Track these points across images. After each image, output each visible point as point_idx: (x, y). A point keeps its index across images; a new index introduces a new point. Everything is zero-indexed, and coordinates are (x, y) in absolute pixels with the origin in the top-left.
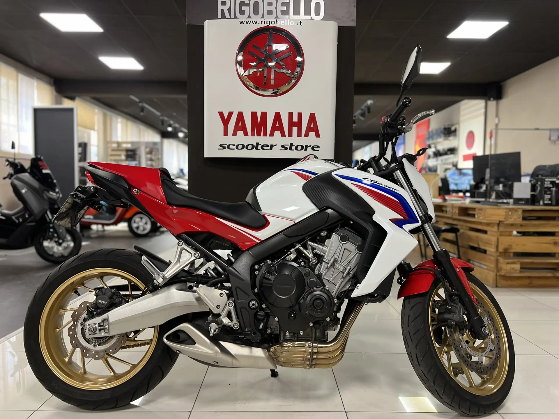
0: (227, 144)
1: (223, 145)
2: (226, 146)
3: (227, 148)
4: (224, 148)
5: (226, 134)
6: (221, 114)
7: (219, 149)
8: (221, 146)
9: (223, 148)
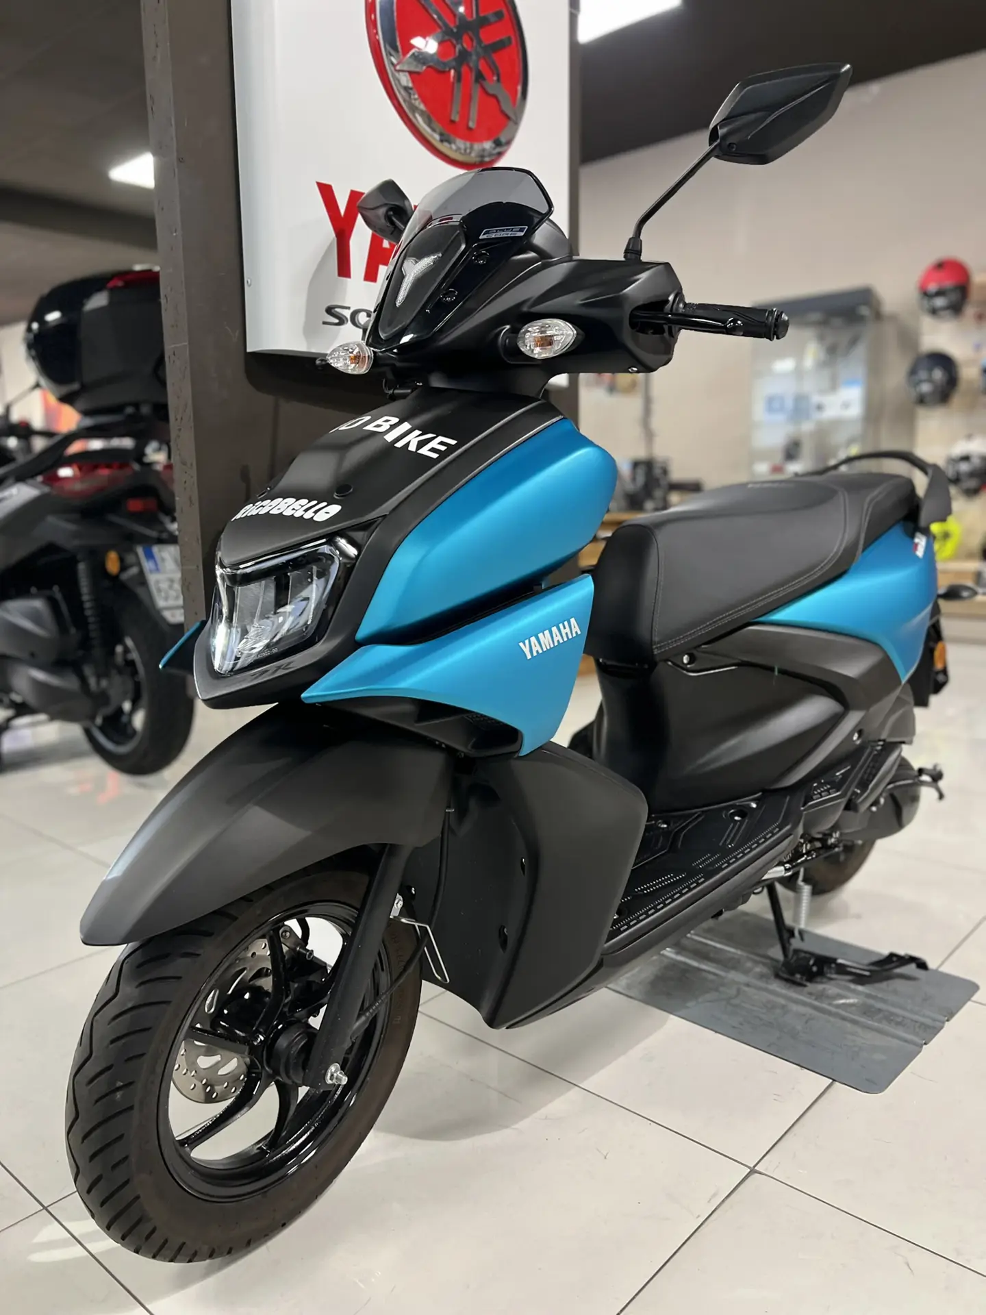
0: (349, 308)
1: (337, 310)
2: (347, 313)
3: (349, 322)
4: (342, 321)
5: (344, 269)
6: (326, 192)
7: (325, 323)
8: (330, 310)
9: (337, 321)
